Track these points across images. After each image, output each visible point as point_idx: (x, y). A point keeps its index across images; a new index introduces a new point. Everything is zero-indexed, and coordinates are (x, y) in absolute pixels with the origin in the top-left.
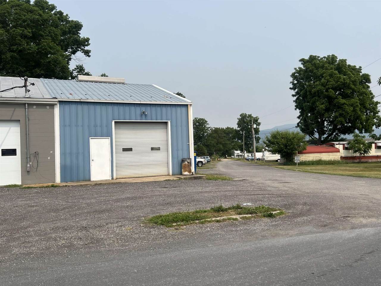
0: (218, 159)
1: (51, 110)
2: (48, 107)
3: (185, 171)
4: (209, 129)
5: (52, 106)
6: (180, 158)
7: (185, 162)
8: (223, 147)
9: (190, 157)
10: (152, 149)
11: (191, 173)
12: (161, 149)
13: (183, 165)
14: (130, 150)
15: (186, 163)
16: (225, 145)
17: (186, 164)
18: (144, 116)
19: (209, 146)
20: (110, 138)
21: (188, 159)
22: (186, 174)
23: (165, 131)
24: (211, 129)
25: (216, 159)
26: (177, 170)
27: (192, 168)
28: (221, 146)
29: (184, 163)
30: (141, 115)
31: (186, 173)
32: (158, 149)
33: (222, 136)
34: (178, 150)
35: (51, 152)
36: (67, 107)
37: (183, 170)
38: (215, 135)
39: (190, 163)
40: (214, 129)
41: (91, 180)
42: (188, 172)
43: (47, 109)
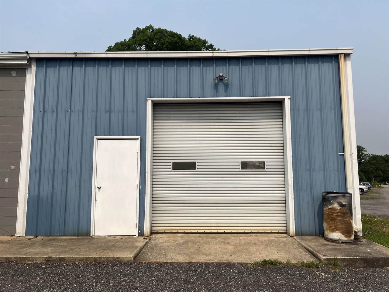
0: (378, 186)
1: (19, 78)
2: (14, 73)
3: (334, 230)
4: (367, 156)
5: (22, 70)
6: (319, 192)
7: (331, 204)
8: (383, 173)
9: (346, 188)
10: (245, 166)
11: (353, 237)
12: (266, 167)
13: (326, 212)
14: (191, 166)
15: (336, 206)
16: (385, 171)
17: (334, 209)
18: (221, 87)
19: (367, 173)
20: (139, 137)
21: (340, 196)
22: (337, 238)
23: (277, 122)
24: (368, 156)
25: (377, 185)
26: (310, 224)
27: (353, 222)
28: (381, 173)
29: (330, 207)
30: (216, 86)
31: (337, 235)
32: (260, 166)
33: (382, 162)
34: (311, 170)
35: (13, 167)
36: (53, 72)
37: (325, 225)
38: (374, 162)
39: (348, 209)
40: (372, 156)
41: (91, 235)
42: (343, 233)
43: (12, 76)
